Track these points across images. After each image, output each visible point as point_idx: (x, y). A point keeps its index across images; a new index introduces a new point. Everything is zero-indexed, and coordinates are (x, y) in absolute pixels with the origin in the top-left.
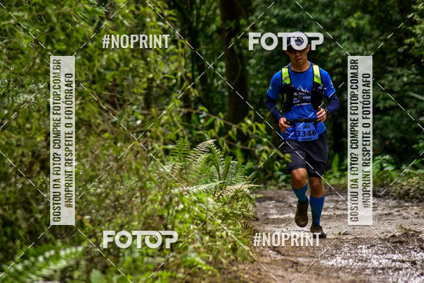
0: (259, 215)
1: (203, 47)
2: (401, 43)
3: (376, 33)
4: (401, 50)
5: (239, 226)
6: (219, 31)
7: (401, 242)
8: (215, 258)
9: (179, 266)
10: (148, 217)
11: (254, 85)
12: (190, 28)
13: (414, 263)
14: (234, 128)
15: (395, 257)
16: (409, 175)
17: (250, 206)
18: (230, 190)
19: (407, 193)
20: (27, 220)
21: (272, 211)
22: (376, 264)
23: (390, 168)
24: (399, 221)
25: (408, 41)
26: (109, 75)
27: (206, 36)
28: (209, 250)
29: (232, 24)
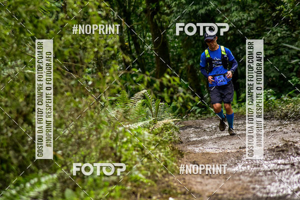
0: (183, 139)
1: (135, 23)
2: (274, 10)
3: (256, 4)
4: (274, 14)
5: (168, 149)
6: (145, 11)
7: (283, 151)
8: (152, 173)
9: (127, 181)
10: (102, 148)
11: (173, 47)
12: (125, 11)
13: (293, 165)
14: (158, 81)
15: (280, 161)
16: (287, 102)
17: (176, 134)
18: (160, 124)
19: (286, 115)
20: (17, 158)
21: (192, 135)
22: (266, 168)
23: (273, 98)
24: (281, 135)
25: (278, 8)
26: (66, 52)
27: (137, 16)
28: (148, 168)
29: (154, 6)
